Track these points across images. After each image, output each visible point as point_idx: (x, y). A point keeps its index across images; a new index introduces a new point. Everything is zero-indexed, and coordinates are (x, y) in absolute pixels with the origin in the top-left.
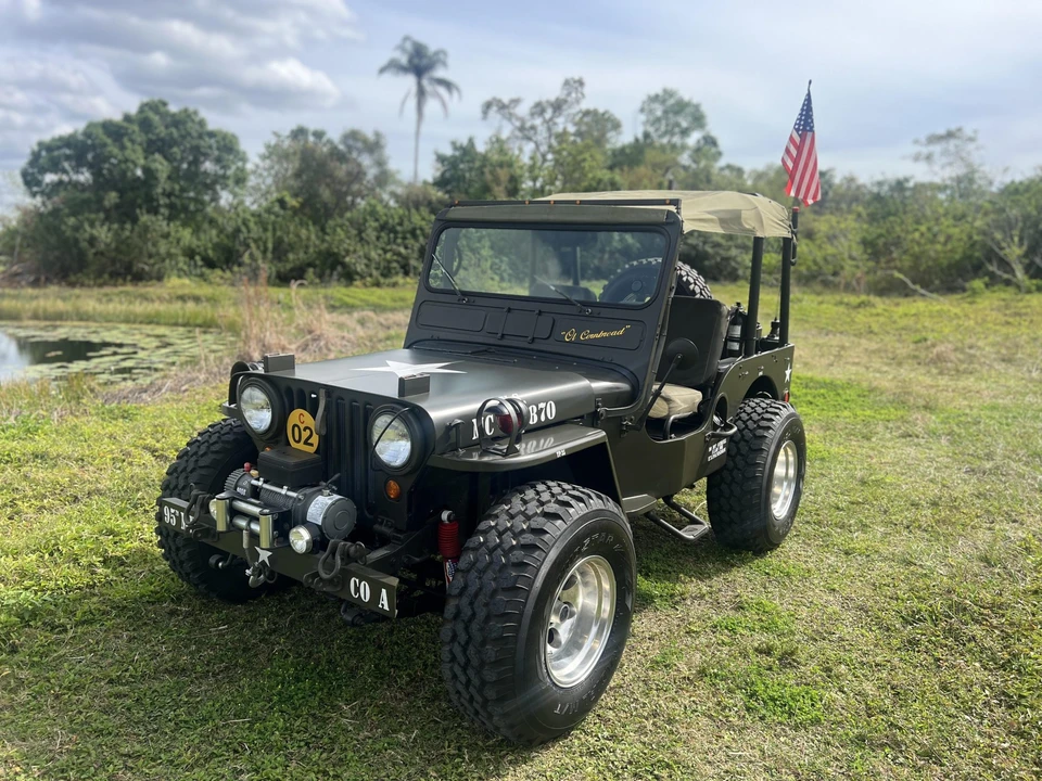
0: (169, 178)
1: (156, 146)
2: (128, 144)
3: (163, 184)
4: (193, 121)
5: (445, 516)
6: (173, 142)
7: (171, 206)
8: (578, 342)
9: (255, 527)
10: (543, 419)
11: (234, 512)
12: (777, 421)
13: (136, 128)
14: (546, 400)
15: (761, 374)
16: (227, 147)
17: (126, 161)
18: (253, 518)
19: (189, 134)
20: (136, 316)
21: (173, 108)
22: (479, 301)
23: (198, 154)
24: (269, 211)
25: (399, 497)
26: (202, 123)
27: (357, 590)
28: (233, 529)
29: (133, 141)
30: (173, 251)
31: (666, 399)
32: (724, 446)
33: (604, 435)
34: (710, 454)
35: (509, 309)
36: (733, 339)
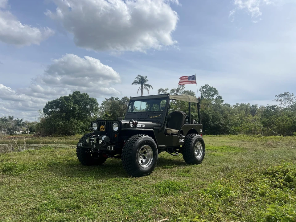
0: (79, 109)
1: (77, 102)
2: (70, 102)
3: (77, 111)
4: (86, 96)
5: (124, 141)
6: (80, 101)
7: (78, 117)
8: (152, 118)
9: (93, 141)
10: (142, 126)
11: (90, 140)
12: (195, 136)
13: (72, 98)
14: (143, 124)
15: (192, 128)
16: (94, 102)
17: (69, 105)
18: (93, 140)
19: (85, 99)
20: (68, 142)
21: (81, 93)
22: (136, 113)
23: (87, 104)
24: (103, 117)
25: (117, 137)
26: (88, 96)
27: (109, 148)
28: (90, 142)
29: (71, 101)
30: (78, 127)
31: (171, 130)
32: (183, 140)
33: (152, 130)
34: (180, 141)
35: (141, 114)
36: (187, 122)
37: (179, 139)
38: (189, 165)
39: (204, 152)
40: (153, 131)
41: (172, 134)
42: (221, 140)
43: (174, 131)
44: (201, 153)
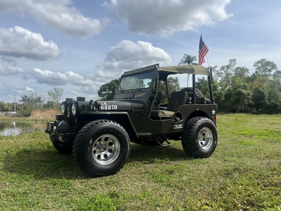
8: (137, 97)
10: (113, 109)
12: (200, 121)
14: (114, 105)
15: (198, 110)
25: (76, 122)
31: (163, 113)
32: (182, 126)
33: (126, 113)
34: (175, 127)
35: (128, 93)
36: (190, 101)
37: (174, 123)
38: (190, 159)
39: (215, 142)
40: (126, 115)
41: (163, 118)
42: (272, 122)
43: (169, 113)
44: (210, 143)
